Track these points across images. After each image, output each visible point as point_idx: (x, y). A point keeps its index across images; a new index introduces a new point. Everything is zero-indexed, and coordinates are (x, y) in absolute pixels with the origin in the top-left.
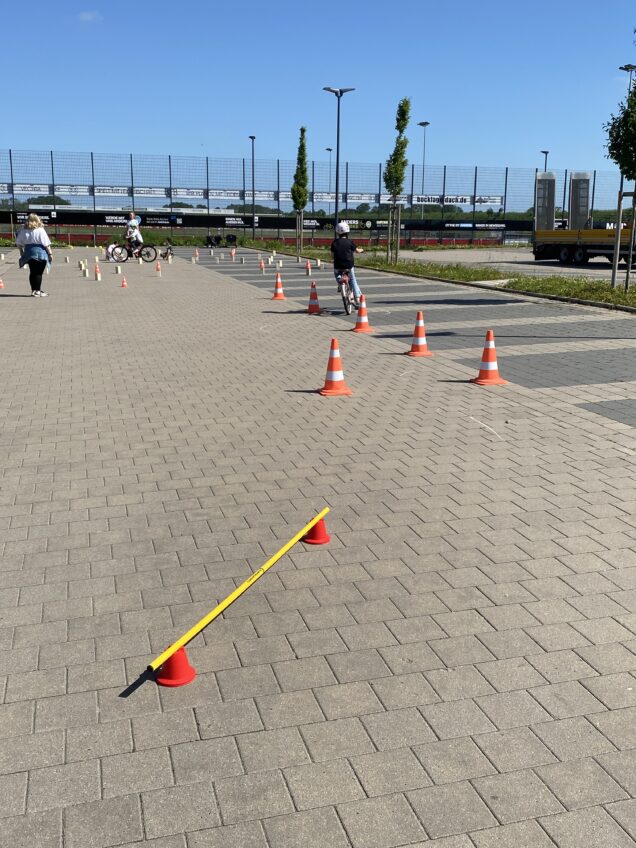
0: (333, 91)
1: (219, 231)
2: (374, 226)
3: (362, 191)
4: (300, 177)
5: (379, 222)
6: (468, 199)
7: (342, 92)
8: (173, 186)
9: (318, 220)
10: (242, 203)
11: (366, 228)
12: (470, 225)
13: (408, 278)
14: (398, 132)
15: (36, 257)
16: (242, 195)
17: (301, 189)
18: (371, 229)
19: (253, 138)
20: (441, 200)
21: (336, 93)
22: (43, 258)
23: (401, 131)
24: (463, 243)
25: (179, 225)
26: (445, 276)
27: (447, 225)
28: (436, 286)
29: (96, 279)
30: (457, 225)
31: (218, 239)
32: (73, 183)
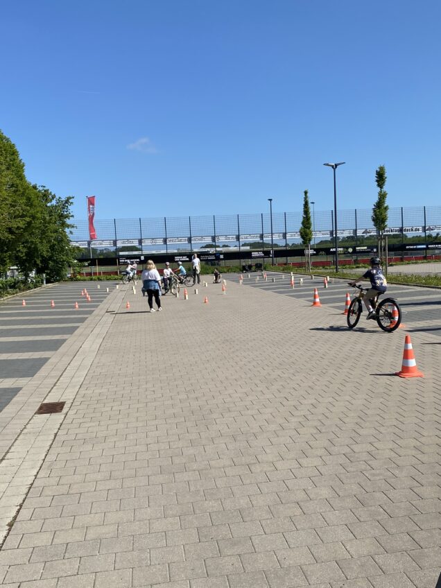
0: (330, 165)
1: (249, 262)
2: (355, 252)
3: (344, 229)
4: (306, 222)
5: (357, 248)
6: (421, 228)
7: (336, 165)
8: (216, 235)
9: (315, 250)
10: (261, 241)
11: (349, 253)
12: (424, 246)
13: (401, 286)
14: (379, 189)
15: (153, 288)
16: (262, 237)
17: (308, 231)
18: (352, 253)
19: (270, 200)
20: (401, 230)
21: (333, 166)
22: (156, 288)
23: (381, 188)
24: (420, 259)
25: (222, 259)
26: (430, 283)
27: (407, 247)
28: (428, 291)
29: (185, 298)
30: (415, 247)
31: (250, 267)
32: (153, 237)
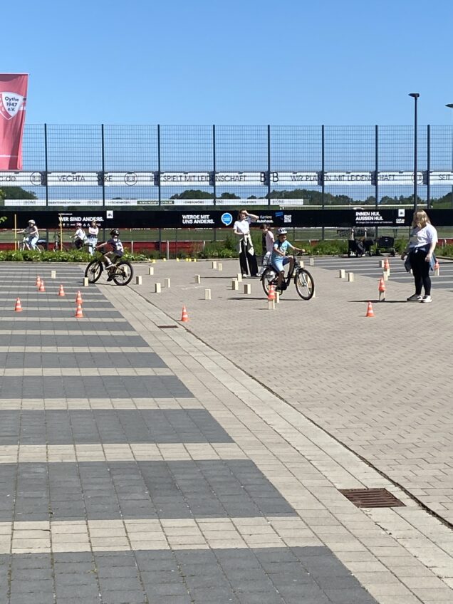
19: (415, 96)
32: (130, 169)
